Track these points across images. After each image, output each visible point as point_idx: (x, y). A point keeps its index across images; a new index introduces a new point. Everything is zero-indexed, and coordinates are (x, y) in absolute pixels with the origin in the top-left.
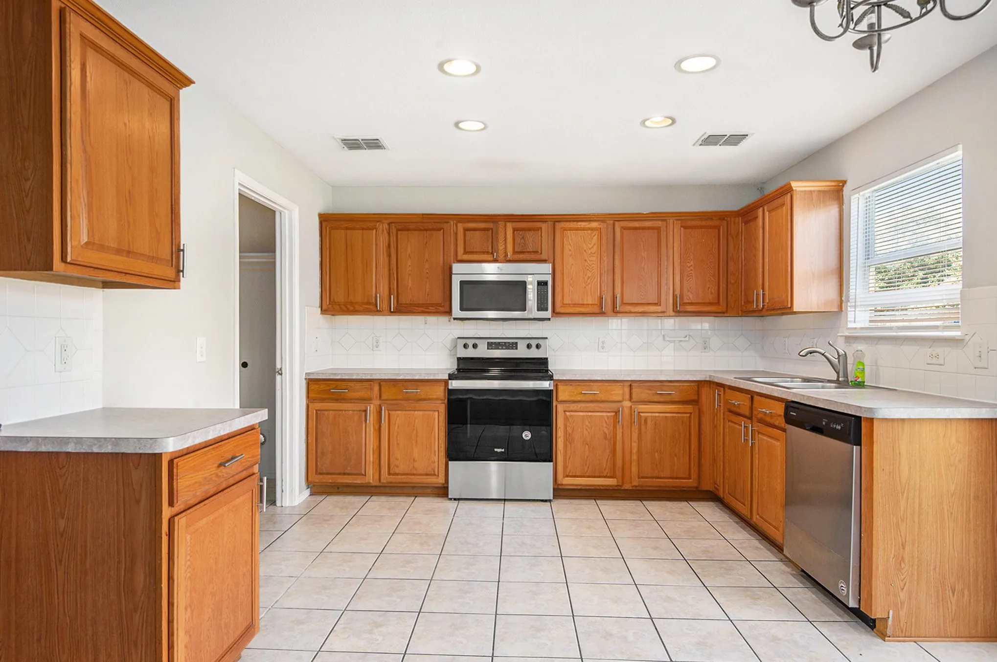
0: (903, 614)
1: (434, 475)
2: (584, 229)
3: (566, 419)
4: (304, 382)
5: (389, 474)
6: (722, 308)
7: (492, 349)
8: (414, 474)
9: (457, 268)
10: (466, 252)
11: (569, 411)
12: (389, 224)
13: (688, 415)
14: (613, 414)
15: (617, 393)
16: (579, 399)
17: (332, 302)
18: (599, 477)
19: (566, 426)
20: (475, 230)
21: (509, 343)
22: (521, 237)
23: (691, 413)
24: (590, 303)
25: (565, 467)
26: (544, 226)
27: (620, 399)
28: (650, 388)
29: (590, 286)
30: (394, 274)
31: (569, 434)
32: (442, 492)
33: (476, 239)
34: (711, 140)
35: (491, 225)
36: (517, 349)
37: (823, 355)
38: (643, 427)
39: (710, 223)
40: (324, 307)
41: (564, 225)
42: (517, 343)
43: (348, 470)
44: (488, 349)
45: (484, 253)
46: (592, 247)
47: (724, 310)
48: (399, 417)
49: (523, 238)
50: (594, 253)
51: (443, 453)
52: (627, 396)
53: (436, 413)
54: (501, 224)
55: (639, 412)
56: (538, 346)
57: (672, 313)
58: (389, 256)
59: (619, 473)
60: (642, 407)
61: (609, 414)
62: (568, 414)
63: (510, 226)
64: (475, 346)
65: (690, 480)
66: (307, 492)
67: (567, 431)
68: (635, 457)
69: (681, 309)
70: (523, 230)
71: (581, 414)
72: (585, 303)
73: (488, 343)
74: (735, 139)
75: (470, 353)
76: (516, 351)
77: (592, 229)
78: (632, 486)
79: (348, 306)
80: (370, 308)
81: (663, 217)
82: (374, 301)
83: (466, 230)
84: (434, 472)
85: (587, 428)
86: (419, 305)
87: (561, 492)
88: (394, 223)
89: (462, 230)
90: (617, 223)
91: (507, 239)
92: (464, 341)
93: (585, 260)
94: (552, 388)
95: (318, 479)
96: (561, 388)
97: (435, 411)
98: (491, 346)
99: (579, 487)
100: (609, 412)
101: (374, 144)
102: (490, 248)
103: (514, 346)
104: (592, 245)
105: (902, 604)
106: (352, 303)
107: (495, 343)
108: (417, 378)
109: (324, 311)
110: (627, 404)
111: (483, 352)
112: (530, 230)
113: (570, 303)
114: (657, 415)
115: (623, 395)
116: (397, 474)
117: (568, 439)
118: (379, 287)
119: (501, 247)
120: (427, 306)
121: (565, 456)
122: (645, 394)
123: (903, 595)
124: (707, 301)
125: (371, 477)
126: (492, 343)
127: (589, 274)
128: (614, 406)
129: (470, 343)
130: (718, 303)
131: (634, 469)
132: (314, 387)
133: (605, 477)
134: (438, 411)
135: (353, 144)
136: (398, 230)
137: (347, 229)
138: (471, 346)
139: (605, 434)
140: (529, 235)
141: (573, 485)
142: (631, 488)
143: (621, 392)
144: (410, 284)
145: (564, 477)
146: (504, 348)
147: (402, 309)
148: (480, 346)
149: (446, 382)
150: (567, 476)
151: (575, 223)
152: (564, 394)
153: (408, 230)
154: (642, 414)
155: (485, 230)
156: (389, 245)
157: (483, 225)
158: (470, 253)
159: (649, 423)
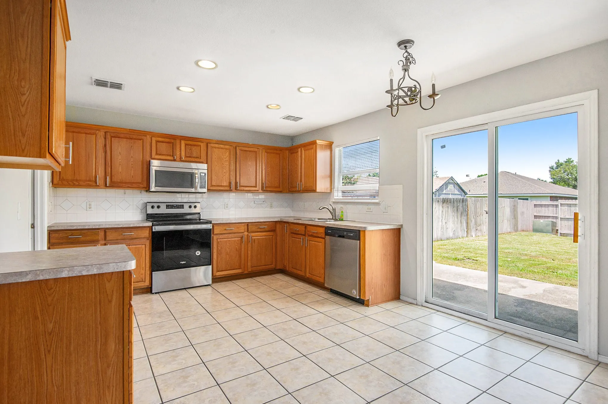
0: (373, 297)
1: (143, 281)
2: (222, 148)
3: (218, 243)
4: (46, 232)
7: (169, 208)
9: (153, 162)
10: (157, 154)
11: (219, 239)
12: (105, 133)
13: (271, 236)
14: (240, 238)
16: (224, 232)
17: (60, 179)
18: (234, 269)
19: (217, 247)
20: (162, 142)
21: (179, 205)
22: (189, 149)
23: (273, 236)
24: (225, 185)
25: (217, 266)
26: (202, 144)
27: (243, 231)
28: (256, 226)
29: (225, 176)
30: (108, 164)
31: (219, 250)
32: (149, 290)
33: (163, 147)
34: (288, 118)
35: (173, 141)
36: (183, 208)
37: (328, 209)
38: (253, 244)
39: (275, 151)
40: (55, 182)
41: (212, 145)
42: (183, 205)
44: (166, 208)
45: (168, 155)
46: (226, 158)
47: (282, 190)
49: (191, 149)
50: (227, 161)
51: (148, 268)
52: (247, 230)
53: (144, 246)
54: (178, 141)
55: (251, 237)
56: (195, 207)
57: (261, 191)
58: (106, 152)
59: (242, 267)
60: (253, 234)
62: (218, 240)
63: (183, 142)
64: (158, 207)
65: (272, 265)
67: (218, 249)
68: (249, 258)
70: (191, 145)
71: (225, 240)
72: (223, 185)
73: (166, 205)
75: (156, 211)
76: (183, 209)
77: (226, 149)
78: (248, 272)
79: (75, 182)
80: (91, 184)
81: (257, 146)
82: (94, 179)
83: (157, 142)
85: (228, 246)
86: (126, 183)
87: (216, 280)
88: (109, 132)
89: (155, 141)
90: (237, 147)
91: (182, 149)
92: (152, 204)
93: (223, 164)
96: (215, 227)
98: (168, 207)
99: (224, 276)
100: (238, 238)
101: (117, 86)
102: (172, 153)
103: (182, 207)
104: (226, 156)
106: (77, 180)
107: (171, 205)
108: (131, 226)
109: (54, 185)
110: (246, 233)
111: (163, 210)
112: (194, 145)
113: (215, 185)
114: (259, 237)
115: (245, 229)
117: (219, 253)
118: (99, 168)
119: (178, 153)
120: (132, 183)
121: (217, 261)
122: (254, 228)
124: (275, 186)
126: (169, 205)
127: (225, 171)
128: (241, 234)
129: (156, 205)
130: (279, 187)
131: (249, 263)
132: (55, 235)
133: (236, 269)
135: (100, 83)
136: (112, 137)
138: (156, 207)
139: (236, 248)
140: (194, 148)
141: (221, 275)
142: (248, 273)
143: (243, 228)
144: (120, 170)
145: (217, 272)
146: (176, 208)
147: (114, 185)
148: (161, 207)
149: (151, 228)
150: (218, 271)
151: (218, 145)
152: (217, 230)
153: (119, 137)
154: (253, 238)
155: (168, 143)
156: (105, 145)
157: (167, 140)
158: (160, 155)
159: (256, 241)
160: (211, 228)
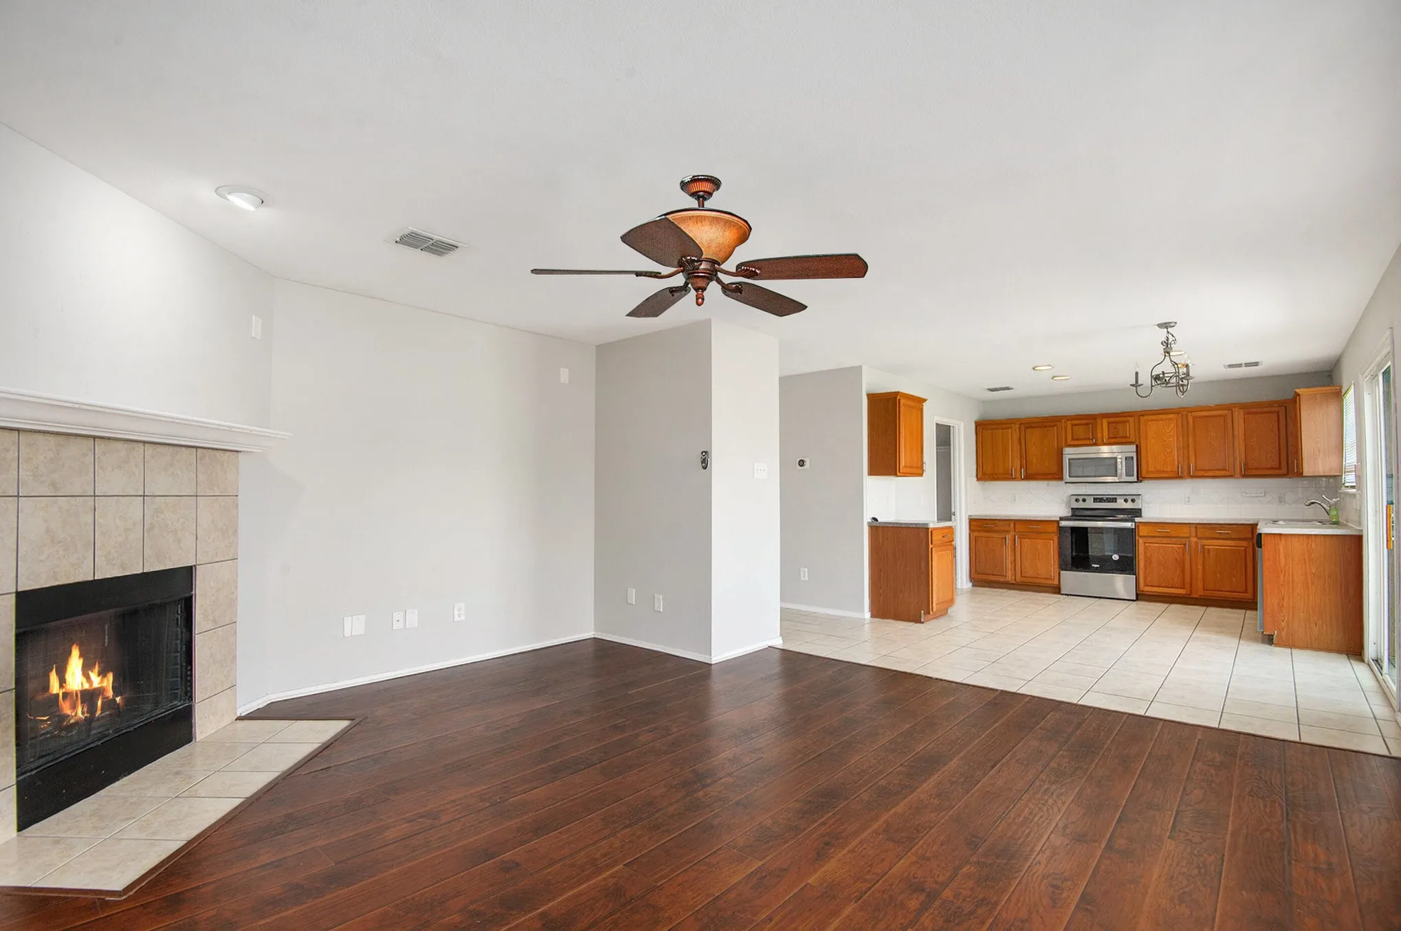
0: (1283, 634)
1: (1051, 579)
2: (1163, 419)
3: (1146, 548)
4: (968, 521)
5: (1021, 576)
6: (1284, 471)
7: (1097, 502)
8: (1037, 578)
9: (1067, 451)
10: (1073, 439)
12: (1020, 425)
13: (1244, 548)
14: (1183, 546)
15: (1185, 532)
16: (1156, 535)
17: (984, 474)
18: (1172, 587)
19: (1145, 553)
20: (1079, 425)
21: (1110, 498)
22: (1114, 427)
23: (1246, 547)
24: (1170, 470)
25: (1145, 581)
26: (1131, 420)
27: (1188, 536)
28: (1210, 529)
29: (1169, 458)
30: (1024, 455)
31: (1148, 558)
32: (1057, 590)
33: (1080, 431)
34: (1231, 366)
35: (1091, 421)
36: (1116, 502)
37: (1320, 505)
38: (1206, 555)
39: (1270, 409)
40: (979, 477)
41: (1146, 417)
42: (1116, 498)
43: (995, 573)
44: (1094, 502)
45: (1086, 440)
46: (1170, 432)
47: (1285, 472)
48: (1027, 542)
50: (1172, 436)
51: (1057, 566)
52: (1194, 534)
53: (1052, 542)
54: (1099, 420)
55: (1204, 546)
56: (1132, 501)
57: (1239, 476)
58: (1020, 444)
59: (1188, 586)
60: (1206, 542)
61: (1179, 546)
62: (1147, 544)
63: (1105, 422)
64: (1084, 500)
66: (970, 585)
67: (1146, 556)
68: (1200, 576)
69: (1249, 472)
70: (1116, 422)
71: (1158, 545)
72: (1166, 470)
73: (1094, 498)
75: (1081, 505)
77: (1170, 419)
78: (1199, 596)
79: (994, 476)
80: (1007, 476)
81: (1230, 407)
82: (1010, 472)
83: (1072, 425)
84: (1051, 577)
85: (1162, 555)
86: (1040, 475)
87: (1140, 596)
88: (1023, 423)
89: (1070, 425)
90: (1189, 414)
91: (1104, 428)
92: (1076, 497)
93: (1165, 441)
94: (1134, 527)
95: (977, 576)
96: (1141, 527)
97: (1050, 540)
98: (1095, 500)
99: (1157, 594)
100: (1179, 544)
101: (1005, 389)
102: (1091, 436)
103: (1114, 500)
104: (1170, 430)
105: (1283, 629)
106: (996, 474)
107: (1099, 498)
108: (1039, 519)
109: (978, 479)
110: (1194, 539)
111: (1090, 504)
112: (1120, 422)
113: (1153, 470)
114: (1218, 547)
115: (1190, 532)
116: (1027, 577)
117: (1148, 561)
118: (1014, 463)
119: (1099, 435)
120: (1044, 474)
121: (1145, 573)
122: (1208, 533)
123: (1283, 624)
124: (1270, 467)
125: (1009, 577)
126: (1097, 498)
127: (1168, 450)
128: (1184, 540)
129: (1081, 498)
130: (1280, 468)
131: (1200, 584)
132: (973, 523)
133: (1177, 588)
134: (1053, 540)
136: (1026, 428)
137: (992, 429)
138: (1081, 501)
139: (1176, 559)
140: (1120, 426)
141: (1151, 592)
142: (1197, 598)
143: (1188, 531)
144: (1034, 461)
145: (1144, 586)
146: (1106, 501)
147: (1029, 477)
148: (1087, 501)
149: (1058, 522)
150: (1147, 586)
151: (1156, 415)
152: (1143, 531)
153: (1032, 428)
154: (1206, 547)
155: (1086, 424)
156: (1020, 438)
157: (1084, 422)
158: (1078, 439)
159: (1212, 553)
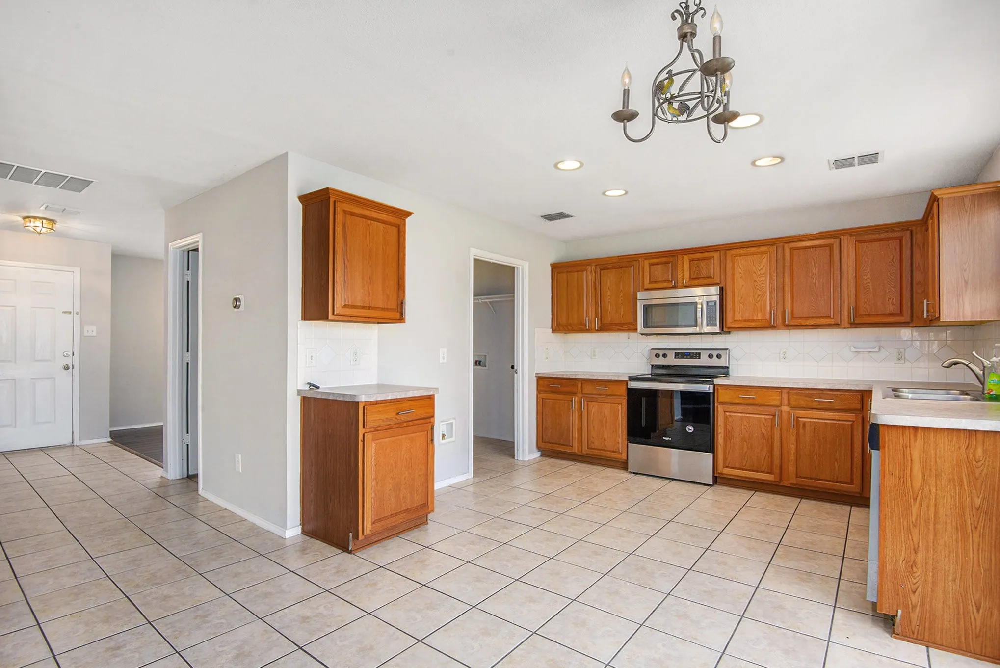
0: (915, 616)
1: (619, 452)
2: (753, 254)
3: (726, 418)
4: (535, 379)
5: (588, 448)
6: (906, 317)
7: (678, 358)
8: (604, 450)
9: (639, 295)
10: (651, 282)
11: (729, 412)
12: (595, 266)
13: (850, 423)
14: (771, 417)
15: (775, 399)
16: (738, 402)
17: (559, 325)
18: (757, 471)
19: (725, 424)
20: (658, 264)
21: (693, 353)
22: (696, 266)
23: (853, 422)
24: (760, 318)
25: (725, 460)
26: (717, 255)
27: (778, 403)
28: (807, 396)
29: (759, 303)
30: (599, 301)
31: (729, 432)
32: (624, 466)
33: (658, 271)
34: (841, 164)
35: (671, 259)
36: (700, 358)
37: (968, 366)
38: (801, 431)
39: (891, 235)
40: (554, 328)
41: (733, 252)
42: (700, 353)
43: (562, 442)
44: (675, 358)
45: (665, 281)
46: (762, 269)
47: (908, 320)
48: (594, 408)
49: (698, 266)
50: (764, 274)
51: (625, 437)
52: (786, 402)
53: (620, 407)
54: (680, 257)
55: (797, 417)
56: (719, 356)
57: (847, 325)
58: (595, 289)
59: (777, 471)
60: (801, 413)
61: (766, 417)
62: (728, 414)
63: (686, 259)
64: (665, 356)
65: (852, 486)
66: (539, 454)
67: (726, 428)
68: (792, 458)
69: (857, 322)
70: (698, 259)
71: (740, 415)
72: (755, 318)
73: (675, 353)
74: (871, 158)
75: (661, 361)
76: (699, 360)
77: (762, 253)
78: (791, 484)
79: (569, 327)
80: (582, 328)
81: (836, 234)
82: (584, 323)
83: (651, 265)
84: (619, 450)
85: (745, 427)
86: (616, 325)
87: (718, 479)
88: (599, 265)
89: (648, 265)
90: (786, 245)
91: (684, 268)
92: (657, 352)
93: (755, 281)
95: (542, 445)
96: (721, 391)
97: (619, 404)
98: (677, 356)
99: (739, 478)
100: (767, 415)
101: (562, 216)
102: (670, 277)
103: (698, 356)
104: (761, 267)
105: (914, 607)
106: (570, 325)
107: (681, 353)
108: (606, 379)
109: (554, 331)
110: (785, 409)
111: (671, 360)
112: (704, 259)
113: (741, 318)
114: (816, 420)
115: (781, 400)
116: (594, 449)
117: (728, 436)
118: (589, 313)
119: (680, 276)
120: (622, 325)
121: (725, 450)
122: (803, 401)
123: (914, 598)
124: (888, 312)
125: (576, 449)
126: (678, 353)
127: (759, 293)
128: (772, 409)
129: (661, 353)
130: (901, 313)
131: (792, 468)
132: (541, 382)
133: (762, 472)
134: (621, 404)
135: (550, 218)
136: (601, 270)
137: (567, 272)
138: (661, 356)
139: (763, 434)
140: (703, 264)
141: (732, 475)
142: (789, 485)
143: (778, 398)
144: (610, 309)
145: (724, 467)
146: (689, 357)
147: (604, 328)
148: (668, 355)
149: (626, 382)
150: (727, 467)
151: (745, 249)
152: (723, 396)
153: (608, 269)
154: (800, 419)
155: (666, 263)
156: (595, 283)
157: (663, 260)
158: (655, 282)
159: (808, 428)
160: (712, 391)
